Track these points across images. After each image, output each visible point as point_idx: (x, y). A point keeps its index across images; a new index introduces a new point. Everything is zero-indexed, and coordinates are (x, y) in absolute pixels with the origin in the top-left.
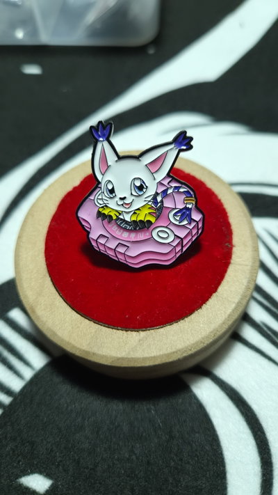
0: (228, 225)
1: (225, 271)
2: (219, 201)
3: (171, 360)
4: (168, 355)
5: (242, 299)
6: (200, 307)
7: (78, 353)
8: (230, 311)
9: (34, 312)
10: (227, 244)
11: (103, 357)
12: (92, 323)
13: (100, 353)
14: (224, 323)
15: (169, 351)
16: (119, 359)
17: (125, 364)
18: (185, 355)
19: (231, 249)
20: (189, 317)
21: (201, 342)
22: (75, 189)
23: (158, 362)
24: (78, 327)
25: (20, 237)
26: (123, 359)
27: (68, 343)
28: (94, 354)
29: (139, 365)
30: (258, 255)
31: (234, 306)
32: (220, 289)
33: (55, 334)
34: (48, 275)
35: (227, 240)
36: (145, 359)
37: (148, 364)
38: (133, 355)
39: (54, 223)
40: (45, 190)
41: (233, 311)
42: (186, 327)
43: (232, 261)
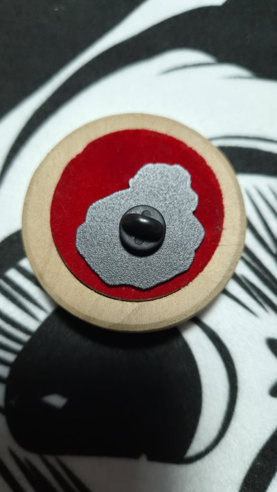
0: (221, 207)
1: (212, 253)
2: (216, 181)
3: (158, 328)
4: (155, 324)
5: (223, 279)
6: (187, 284)
7: (80, 317)
8: (212, 289)
9: (42, 278)
10: (218, 227)
11: (102, 322)
12: (93, 292)
13: (100, 318)
14: (205, 300)
15: (157, 320)
16: (115, 325)
17: (120, 329)
18: (170, 324)
19: (221, 232)
20: (177, 293)
21: (185, 315)
22: (79, 156)
23: (147, 329)
24: (81, 295)
25: (26, 204)
26: (118, 324)
27: (73, 308)
28: (94, 319)
29: (132, 330)
30: (244, 239)
31: (215, 285)
32: (207, 269)
33: (61, 299)
34: (53, 245)
35: (218, 222)
36: (136, 326)
37: (139, 329)
38: (126, 322)
39: (58, 193)
40: (48, 154)
41: (215, 290)
42: (173, 301)
43: (220, 244)
